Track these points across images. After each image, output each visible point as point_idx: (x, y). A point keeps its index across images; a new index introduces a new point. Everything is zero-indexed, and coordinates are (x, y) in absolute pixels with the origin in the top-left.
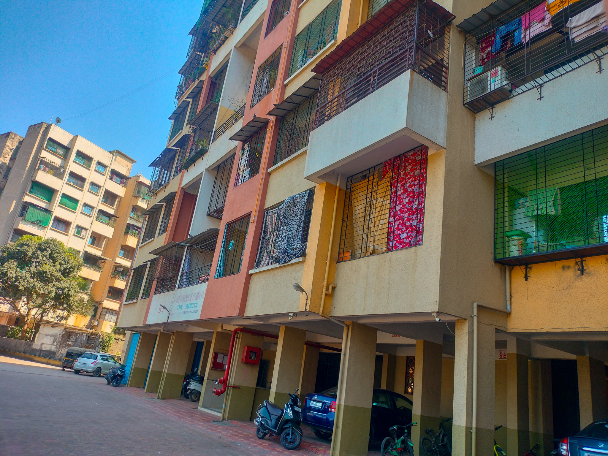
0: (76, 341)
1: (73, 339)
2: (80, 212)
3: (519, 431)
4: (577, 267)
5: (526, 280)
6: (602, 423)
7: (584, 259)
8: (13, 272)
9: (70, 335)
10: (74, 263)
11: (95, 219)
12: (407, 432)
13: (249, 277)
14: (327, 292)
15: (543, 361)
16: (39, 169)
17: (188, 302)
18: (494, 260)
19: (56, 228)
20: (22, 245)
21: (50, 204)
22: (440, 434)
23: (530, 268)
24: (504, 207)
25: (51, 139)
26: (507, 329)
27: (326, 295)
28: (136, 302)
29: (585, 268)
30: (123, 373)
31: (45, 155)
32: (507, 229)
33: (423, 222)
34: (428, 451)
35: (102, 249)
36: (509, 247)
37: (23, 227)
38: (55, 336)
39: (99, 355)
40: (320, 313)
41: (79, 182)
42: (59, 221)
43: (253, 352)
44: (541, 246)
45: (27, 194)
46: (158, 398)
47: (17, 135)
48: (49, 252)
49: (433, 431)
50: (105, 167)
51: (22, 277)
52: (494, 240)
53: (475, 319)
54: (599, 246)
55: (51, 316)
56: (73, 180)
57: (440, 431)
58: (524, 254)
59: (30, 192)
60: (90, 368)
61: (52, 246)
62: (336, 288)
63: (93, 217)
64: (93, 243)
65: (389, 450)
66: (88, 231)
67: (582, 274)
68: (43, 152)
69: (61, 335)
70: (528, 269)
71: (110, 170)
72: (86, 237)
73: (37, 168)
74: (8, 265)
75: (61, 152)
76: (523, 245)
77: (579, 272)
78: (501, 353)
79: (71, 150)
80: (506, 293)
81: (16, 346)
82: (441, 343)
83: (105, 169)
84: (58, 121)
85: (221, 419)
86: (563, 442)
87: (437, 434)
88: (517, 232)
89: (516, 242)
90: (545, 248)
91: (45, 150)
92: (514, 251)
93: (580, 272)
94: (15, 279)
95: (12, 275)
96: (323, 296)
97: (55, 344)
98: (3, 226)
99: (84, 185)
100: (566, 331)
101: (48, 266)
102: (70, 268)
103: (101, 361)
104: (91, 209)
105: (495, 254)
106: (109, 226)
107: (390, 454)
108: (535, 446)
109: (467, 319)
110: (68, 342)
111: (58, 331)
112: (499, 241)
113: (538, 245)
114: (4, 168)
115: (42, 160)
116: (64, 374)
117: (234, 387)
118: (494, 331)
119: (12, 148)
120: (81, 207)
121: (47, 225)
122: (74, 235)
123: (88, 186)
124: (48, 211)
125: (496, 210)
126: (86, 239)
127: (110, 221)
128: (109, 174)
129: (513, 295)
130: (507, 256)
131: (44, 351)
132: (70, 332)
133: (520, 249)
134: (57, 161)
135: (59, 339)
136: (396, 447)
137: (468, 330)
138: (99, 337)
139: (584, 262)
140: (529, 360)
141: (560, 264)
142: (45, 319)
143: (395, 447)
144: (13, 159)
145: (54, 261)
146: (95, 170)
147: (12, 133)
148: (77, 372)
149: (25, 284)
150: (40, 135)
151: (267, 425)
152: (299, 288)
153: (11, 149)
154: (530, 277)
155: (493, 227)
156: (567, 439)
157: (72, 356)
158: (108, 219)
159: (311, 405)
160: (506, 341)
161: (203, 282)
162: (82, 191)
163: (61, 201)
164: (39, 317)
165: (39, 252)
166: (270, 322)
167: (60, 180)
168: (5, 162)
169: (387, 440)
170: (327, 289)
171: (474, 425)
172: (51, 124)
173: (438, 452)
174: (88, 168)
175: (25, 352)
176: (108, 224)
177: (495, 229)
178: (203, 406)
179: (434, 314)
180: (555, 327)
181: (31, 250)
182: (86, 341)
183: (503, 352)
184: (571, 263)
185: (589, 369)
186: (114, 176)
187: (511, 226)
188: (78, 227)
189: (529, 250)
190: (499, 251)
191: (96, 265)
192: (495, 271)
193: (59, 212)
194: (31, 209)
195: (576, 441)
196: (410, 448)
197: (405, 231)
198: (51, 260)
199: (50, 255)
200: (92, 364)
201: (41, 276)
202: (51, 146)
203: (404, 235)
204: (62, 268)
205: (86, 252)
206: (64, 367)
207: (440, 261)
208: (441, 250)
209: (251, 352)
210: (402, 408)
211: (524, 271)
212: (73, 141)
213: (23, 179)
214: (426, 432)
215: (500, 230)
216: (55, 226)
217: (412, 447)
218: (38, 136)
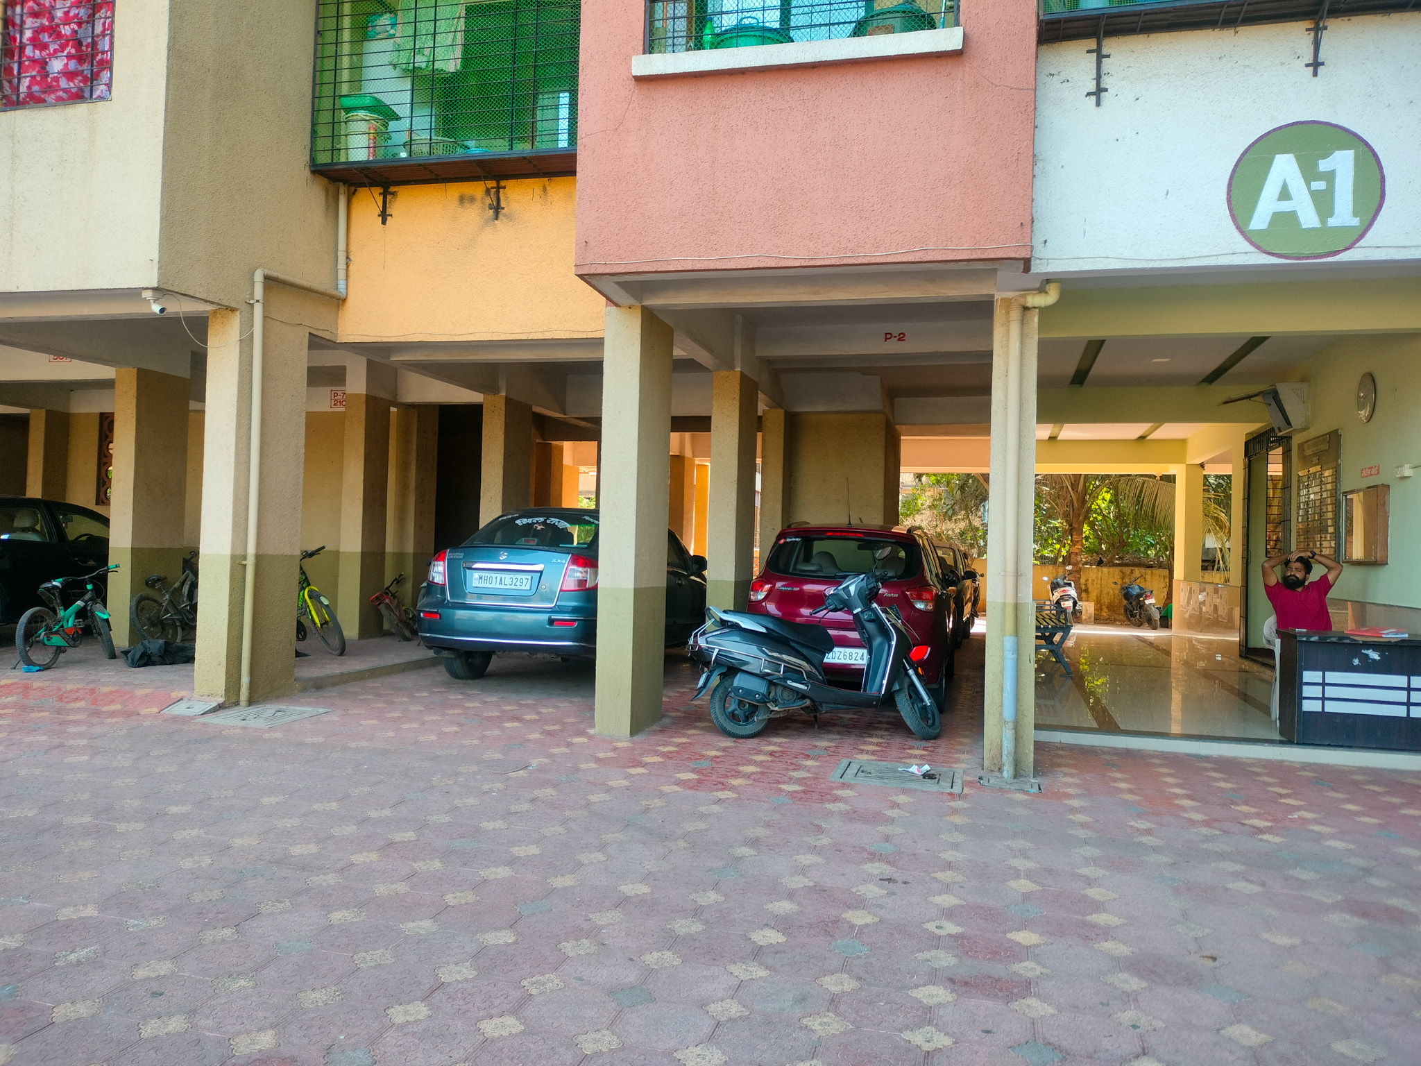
3: (364, 554)
4: (488, 201)
5: (384, 222)
6: (510, 517)
7: (503, 183)
12: (91, 590)
15: (422, 409)
18: (310, 167)
22: (183, 583)
23: (394, 194)
24: (338, 30)
26: (336, 336)
29: (503, 204)
32: (345, 89)
33: (112, 31)
34: (153, 624)
36: (346, 135)
44: (417, 142)
49: (165, 578)
52: (313, 115)
53: (258, 309)
54: (531, 155)
57: (183, 577)
58: (378, 158)
65: (41, 637)
67: (497, 218)
70: (389, 197)
76: (380, 136)
77: (491, 211)
78: (336, 395)
80: (337, 250)
82: (187, 375)
86: (437, 560)
87: (177, 585)
88: (367, 101)
89: (362, 126)
90: (426, 149)
92: (358, 149)
93: (494, 212)
100: (457, 339)
105: (313, 150)
107: (45, 645)
108: (396, 579)
109: (237, 310)
112: (325, 117)
113: (411, 140)
118: (306, 341)
125: (318, 33)
129: (351, 257)
130: (343, 159)
133: (372, 145)
136: (62, 626)
137: (238, 335)
139: (501, 190)
140: (393, 409)
141: (455, 189)
143: (57, 627)
154: (391, 215)
155: (311, 80)
156: (445, 553)
160: (344, 368)
169: (32, 615)
171: (251, 550)
173: (178, 624)
177: (314, 84)
179: (147, 295)
180: (436, 331)
183: (339, 393)
184: (477, 189)
185: (503, 419)
187: (357, 81)
189: (391, 151)
190: (323, 144)
192: (313, 195)
195: (460, 555)
196: (100, 624)
197: (56, 51)
203: (56, 66)
207: (161, 151)
208: (166, 121)
210: (84, 538)
211: (380, 200)
214: (147, 584)
215: (327, 91)
217: (107, 620)
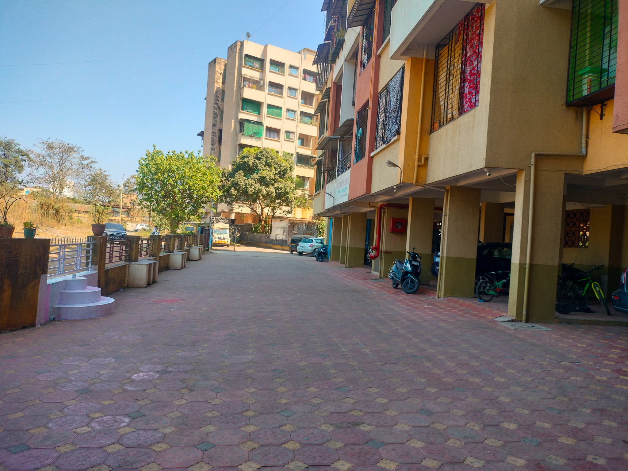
0: (299, 230)
1: (296, 229)
2: (285, 118)
5: (601, 118)
8: (242, 181)
9: (294, 226)
10: (286, 165)
11: (299, 122)
13: (371, 159)
14: (419, 164)
16: (244, 86)
17: (342, 188)
18: (566, 104)
19: (269, 137)
20: (243, 158)
21: (260, 116)
23: (606, 105)
24: (577, 44)
25: (247, 56)
26: (582, 172)
27: (419, 166)
28: (320, 193)
30: (325, 251)
31: (247, 72)
35: (311, 148)
37: (244, 141)
38: (283, 228)
39: (313, 239)
40: (414, 183)
41: (278, 90)
42: (270, 130)
43: (400, 223)
45: (240, 112)
46: (346, 267)
47: (222, 59)
48: (265, 160)
50: (297, 68)
51: (249, 184)
52: (568, 82)
53: (533, 168)
55: (279, 213)
56: (273, 89)
59: (243, 109)
60: (309, 250)
61: (265, 154)
62: (429, 159)
63: (297, 120)
64: (302, 144)
65: (485, 290)
66: (296, 133)
68: (243, 69)
69: (288, 226)
70: (604, 107)
71: (302, 70)
72: (295, 140)
73: (242, 87)
74: (237, 176)
75: (257, 65)
79: (265, 61)
80: (582, 136)
81: (259, 239)
83: (297, 71)
84: (248, 36)
85: (379, 277)
88: (588, 69)
89: (586, 80)
91: (244, 67)
92: (584, 90)
94: (245, 187)
95: (241, 184)
96: (416, 168)
97: (285, 234)
98: (230, 143)
99: (283, 91)
101: (265, 172)
102: (283, 171)
103: (317, 244)
104: (293, 113)
105: (567, 97)
106: (312, 125)
109: (525, 169)
110: (293, 232)
111: (285, 224)
114: (220, 92)
115: (244, 77)
116: (292, 256)
117: (386, 252)
118: (563, 176)
119: (221, 72)
120: (285, 113)
121: (261, 136)
122: (285, 140)
123: (287, 91)
124: (260, 123)
125: (571, 48)
126: (295, 142)
127: (312, 121)
128: (302, 75)
129: (590, 137)
131: (279, 240)
132: (293, 223)
133: (591, 87)
134: (256, 75)
135: (287, 230)
137: (524, 179)
138: (315, 225)
142: (276, 215)
143: (493, 287)
144: (223, 82)
145: (270, 166)
146: (289, 75)
147: (218, 58)
148: (301, 254)
149: (252, 189)
150: (237, 54)
151: (395, 277)
152: (392, 164)
153: (221, 74)
154: (605, 115)
155: (567, 69)
157: (295, 242)
158: (309, 119)
159: (436, 260)
161: (349, 168)
162: (282, 97)
163: (267, 112)
164: (272, 214)
165: (257, 161)
166: (396, 196)
167: (262, 92)
168: (219, 87)
169: (482, 282)
170: (419, 160)
171: (528, 262)
172: (244, 41)
174: (283, 73)
175: (266, 243)
176: (311, 123)
177: (569, 70)
178: (375, 270)
179: (486, 170)
180: (620, 164)
181: (251, 160)
182: (306, 230)
186: (307, 76)
188: (287, 132)
191: (309, 164)
193: (269, 122)
194: (246, 124)
198: (267, 166)
199: (266, 162)
200: (310, 246)
201: (262, 181)
202: (248, 61)
204: (277, 172)
205: (298, 153)
206: (292, 251)
209: (397, 223)
211: (600, 109)
212: (265, 52)
213: (234, 99)
215: (573, 71)
216: (268, 135)
218: (236, 55)
